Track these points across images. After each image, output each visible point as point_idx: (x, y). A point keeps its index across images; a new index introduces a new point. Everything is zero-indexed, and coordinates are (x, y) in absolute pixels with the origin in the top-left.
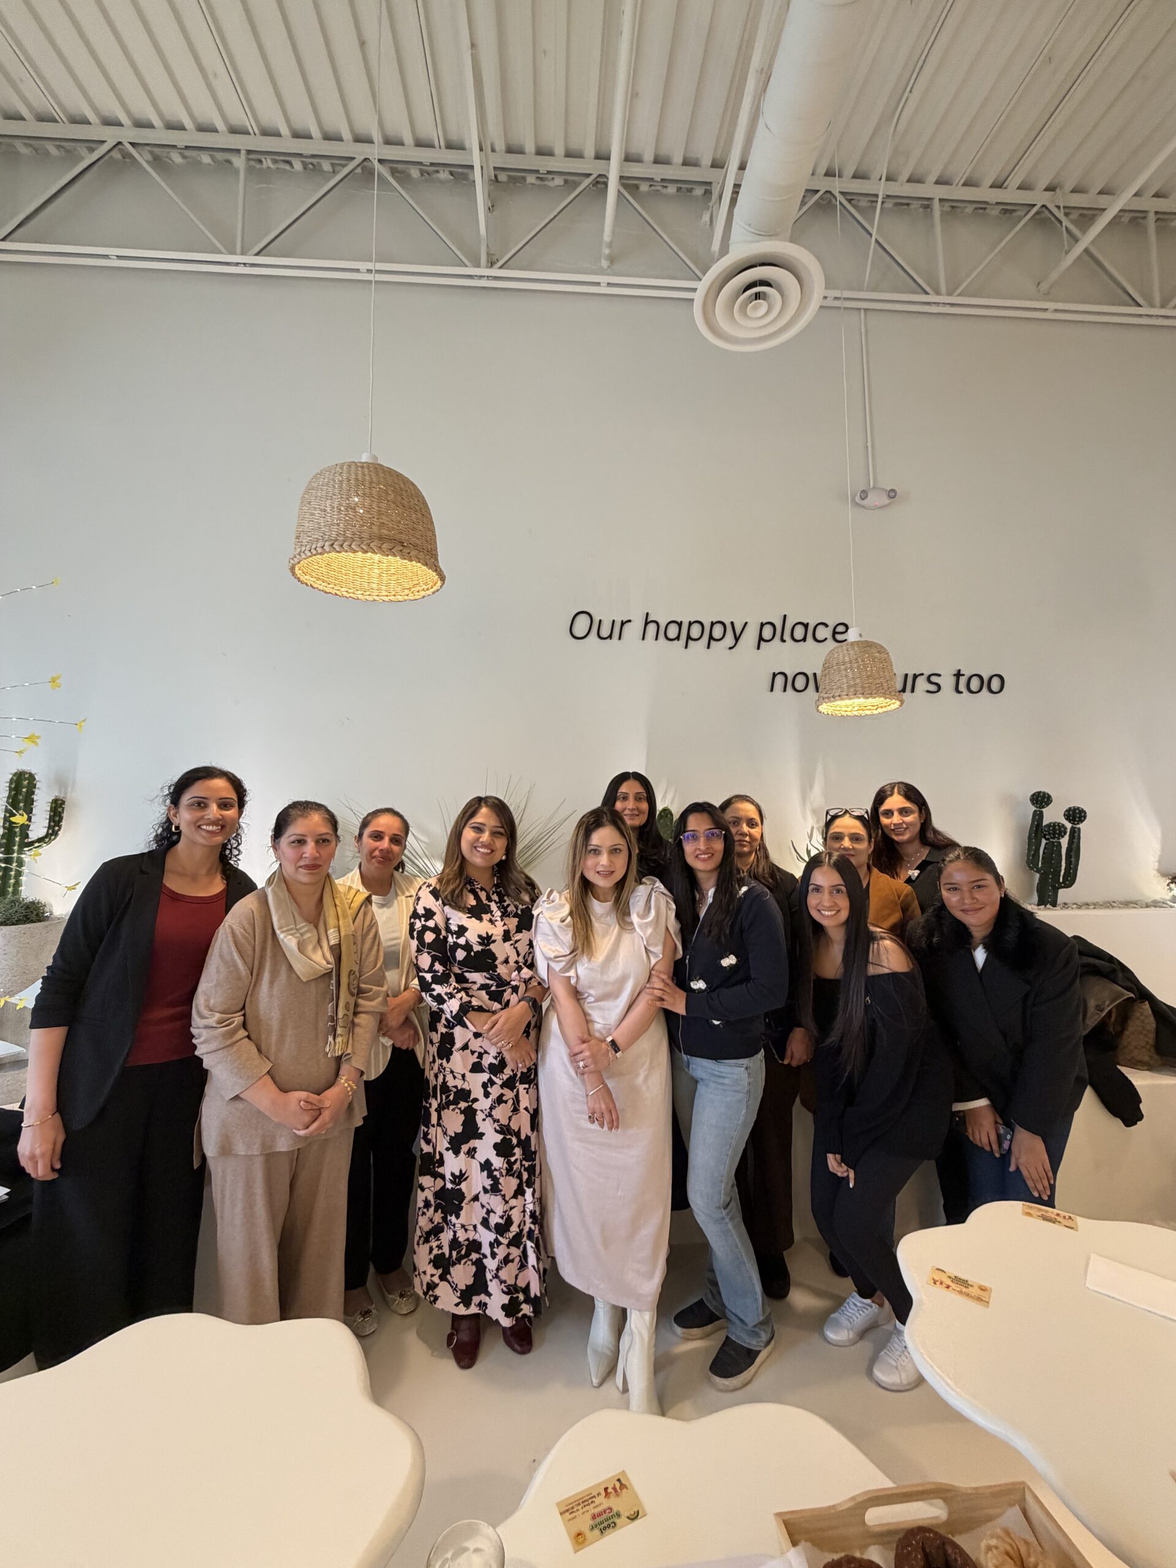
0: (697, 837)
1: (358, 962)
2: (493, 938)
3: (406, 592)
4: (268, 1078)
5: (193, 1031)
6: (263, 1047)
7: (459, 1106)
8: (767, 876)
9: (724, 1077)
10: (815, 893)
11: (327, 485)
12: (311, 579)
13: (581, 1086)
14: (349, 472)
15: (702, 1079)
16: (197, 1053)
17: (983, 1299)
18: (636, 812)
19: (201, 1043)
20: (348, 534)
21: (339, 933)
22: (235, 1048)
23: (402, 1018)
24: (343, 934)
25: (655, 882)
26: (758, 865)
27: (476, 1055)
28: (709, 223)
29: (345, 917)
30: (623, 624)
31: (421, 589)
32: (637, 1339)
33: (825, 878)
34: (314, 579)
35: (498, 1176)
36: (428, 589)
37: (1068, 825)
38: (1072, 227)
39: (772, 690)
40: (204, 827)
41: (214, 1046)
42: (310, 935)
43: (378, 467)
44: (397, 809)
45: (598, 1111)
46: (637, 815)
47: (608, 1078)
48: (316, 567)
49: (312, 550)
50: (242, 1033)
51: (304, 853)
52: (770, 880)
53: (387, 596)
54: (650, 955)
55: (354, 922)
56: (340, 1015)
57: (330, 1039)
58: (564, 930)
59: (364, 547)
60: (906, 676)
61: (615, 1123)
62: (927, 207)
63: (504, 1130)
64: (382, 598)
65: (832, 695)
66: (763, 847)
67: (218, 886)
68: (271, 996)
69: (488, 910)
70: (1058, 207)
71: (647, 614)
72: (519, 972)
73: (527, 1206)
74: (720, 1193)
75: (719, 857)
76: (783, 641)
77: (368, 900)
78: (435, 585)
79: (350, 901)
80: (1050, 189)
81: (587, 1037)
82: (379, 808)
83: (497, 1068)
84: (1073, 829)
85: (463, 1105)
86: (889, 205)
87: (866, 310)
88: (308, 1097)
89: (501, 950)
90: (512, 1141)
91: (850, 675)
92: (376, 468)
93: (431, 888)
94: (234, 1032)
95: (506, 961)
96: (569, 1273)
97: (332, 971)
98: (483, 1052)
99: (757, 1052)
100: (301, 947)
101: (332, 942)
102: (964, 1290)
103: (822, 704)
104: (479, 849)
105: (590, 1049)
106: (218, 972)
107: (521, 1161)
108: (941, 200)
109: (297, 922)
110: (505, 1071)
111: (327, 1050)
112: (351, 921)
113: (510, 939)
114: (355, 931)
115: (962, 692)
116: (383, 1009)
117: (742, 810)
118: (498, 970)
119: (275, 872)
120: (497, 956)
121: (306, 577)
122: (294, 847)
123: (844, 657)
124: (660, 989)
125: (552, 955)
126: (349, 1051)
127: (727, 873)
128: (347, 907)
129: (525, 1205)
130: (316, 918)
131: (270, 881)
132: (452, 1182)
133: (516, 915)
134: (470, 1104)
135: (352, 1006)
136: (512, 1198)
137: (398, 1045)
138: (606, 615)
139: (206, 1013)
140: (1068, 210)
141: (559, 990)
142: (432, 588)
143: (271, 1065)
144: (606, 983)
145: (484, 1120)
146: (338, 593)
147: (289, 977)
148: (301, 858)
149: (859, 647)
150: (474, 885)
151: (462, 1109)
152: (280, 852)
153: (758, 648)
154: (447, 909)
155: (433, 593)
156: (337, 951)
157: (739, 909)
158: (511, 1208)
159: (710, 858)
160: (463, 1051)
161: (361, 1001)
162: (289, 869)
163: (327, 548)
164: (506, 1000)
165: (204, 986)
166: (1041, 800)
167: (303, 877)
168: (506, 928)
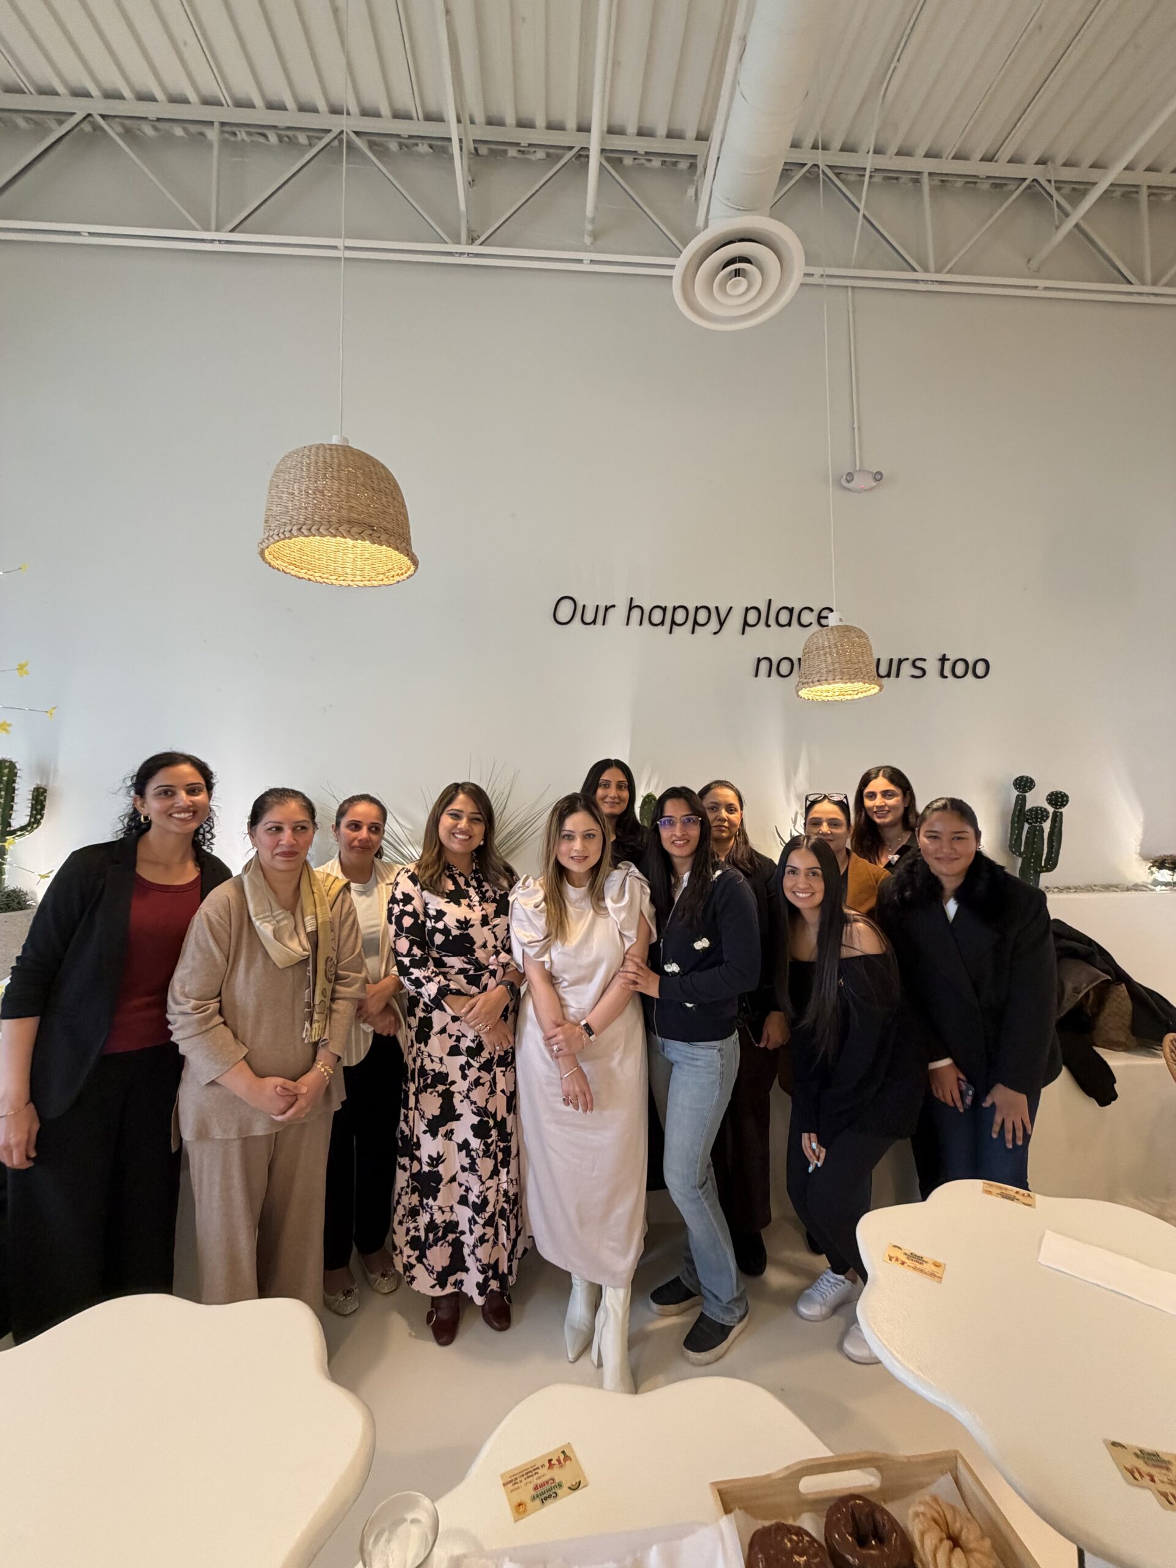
0: (673, 823)
1: (336, 949)
2: (471, 923)
3: (381, 577)
4: (243, 1063)
5: (169, 1017)
6: (239, 1032)
7: (437, 1089)
8: (746, 861)
9: (697, 1060)
10: (791, 875)
11: (295, 467)
12: (283, 564)
13: (557, 1070)
14: (317, 454)
15: (676, 1062)
16: (173, 1039)
17: (937, 1274)
18: (617, 800)
19: (177, 1029)
20: (317, 518)
21: (317, 920)
22: (210, 1035)
23: (382, 1005)
24: (320, 921)
25: (630, 867)
26: (737, 850)
27: (454, 1038)
28: (694, 198)
29: (323, 904)
30: (607, 609)
31: (395, 573)
32: (612, 1315)
33: (802, 860)
34: (286, 564)
35: (475, 1157)
36: (402, 574)
37: (1051, 810)
38: (1063, 202)
39: (756, 675)
40: (176, 815)
41: (188, 1032)
42: (287, 923)
43: (347, 449)
44: (372, 795)
45: (572, 1093)
46: (618, 803)
47: (583, 1061)
48: (288, 552)
49: (280, 535)
50: (218, 1019)
51: (280, 840)
52: (749, 866)
53: (362, 581)
54: (625, 939)
55: (331, 909)
56: (317, 1002)
57: (307, 1025)
58: (539, 916)
59: (333, 531)
60: (891, 660)
61: (589, 1106)
62: (917, 181)
63: (481, 1112)
64: (357, 583)
65: (810, 680)
66: (742, 832)
67: (190, 873)
68: (247, 983)
69: (467, 895)
70: (1049, 181)
71: (632, 599)
72: (497, 956)
73: (500, 1185)
74: (696, 1173)
75: (694, 843)
76: (768, 626)
77: (347, 887)
78: (409, 570)
79: (328, 888)
80: (1041, 162)
81: (562, 1019)
82: (355, 794)
83: (475, 1051)
84: (1055, 813)
85: (441, 1088)
86: (878, 178)
87: (853, 288)
88: (284, 1083)
89: (480, 934)
90: (489, 1123)
91: (829, 660)
92: (345, 451)
93: (410, 874)
94: (211, 1017)
95: (484, 946)
96: (548, 1251)
97: (308, 958)
98: (461, 1035)
99: (731, 1034)
100: (277, 935)
101: (309, 929)
102: (919, 1266)
103: (801, 689)
104: (457, 836)
105: (564, 1033)
106: (194, 958)
107: (497, 1142)
108: (930, 174)
109: (273, 909)
110: (482, 1054)
111: (304, 1036)
112: (329, 909)
113: (488, 924)
114: (333, 918)
115: (946, 677)
116: (361, 995)
117: (722, 795)
118: (477, 955)
119: (251, 860)
120: (475, 940)
121: (277, 562)
122: (271, 834)
123: (823, 641)
124: (634, 973)
125: (526, 940)
126: (326, 1037)
127: (702, 857)
128: (325, 894)
129: (498, 1184)
130: (293, 905)
131: (246, 868)
132: (429, 1165)
133: (494, 900)
134: (448, 1086)
135: (329, 993)
136: (489, 1178)
137: (378, 1032)
138: (590, 600)
139: (182, 999)
140: (1059, 185)
141: (534, 976)
142: (406, 573)
143: (248, 1050)
144: (580, 967)
145: (462, 1101)
146: (312, 578)
147: (265, 964)
148: (278, 845)
149: (838, 632)
150: (452, 871)
151: (440, 1092)
152: (256, 839)
153: (743, 633)
154: (425, 893)
155: (408, 578)
156: (314, 938)
157: (713, 893)
158: (488, 1189)
159: (685, 844)
160: (441, 1034)
161: (338, 988)
162: (266, 856)
163: (295, 532)
164: (484, 984)
165: (180, 974)
166: (1024, 784)
167: (280, 863)
168: (484, 912)
